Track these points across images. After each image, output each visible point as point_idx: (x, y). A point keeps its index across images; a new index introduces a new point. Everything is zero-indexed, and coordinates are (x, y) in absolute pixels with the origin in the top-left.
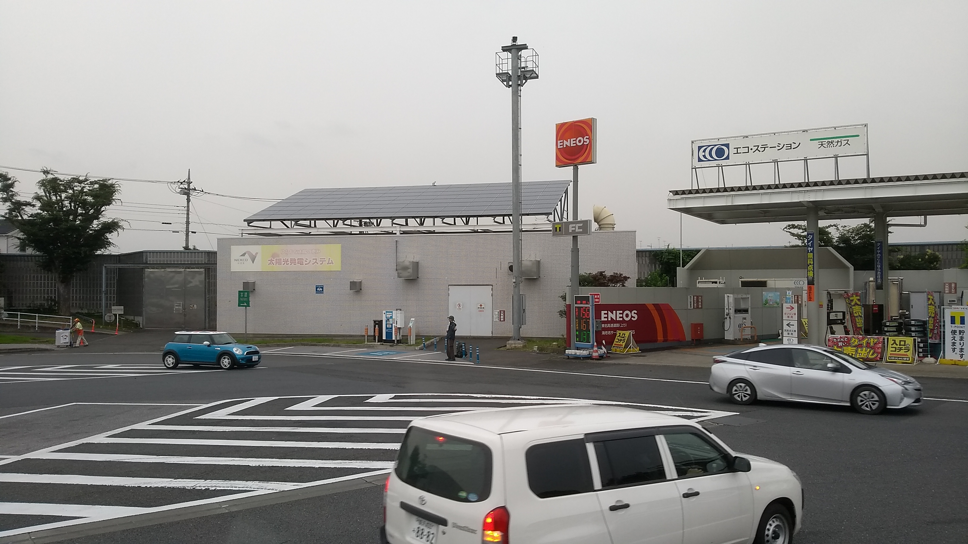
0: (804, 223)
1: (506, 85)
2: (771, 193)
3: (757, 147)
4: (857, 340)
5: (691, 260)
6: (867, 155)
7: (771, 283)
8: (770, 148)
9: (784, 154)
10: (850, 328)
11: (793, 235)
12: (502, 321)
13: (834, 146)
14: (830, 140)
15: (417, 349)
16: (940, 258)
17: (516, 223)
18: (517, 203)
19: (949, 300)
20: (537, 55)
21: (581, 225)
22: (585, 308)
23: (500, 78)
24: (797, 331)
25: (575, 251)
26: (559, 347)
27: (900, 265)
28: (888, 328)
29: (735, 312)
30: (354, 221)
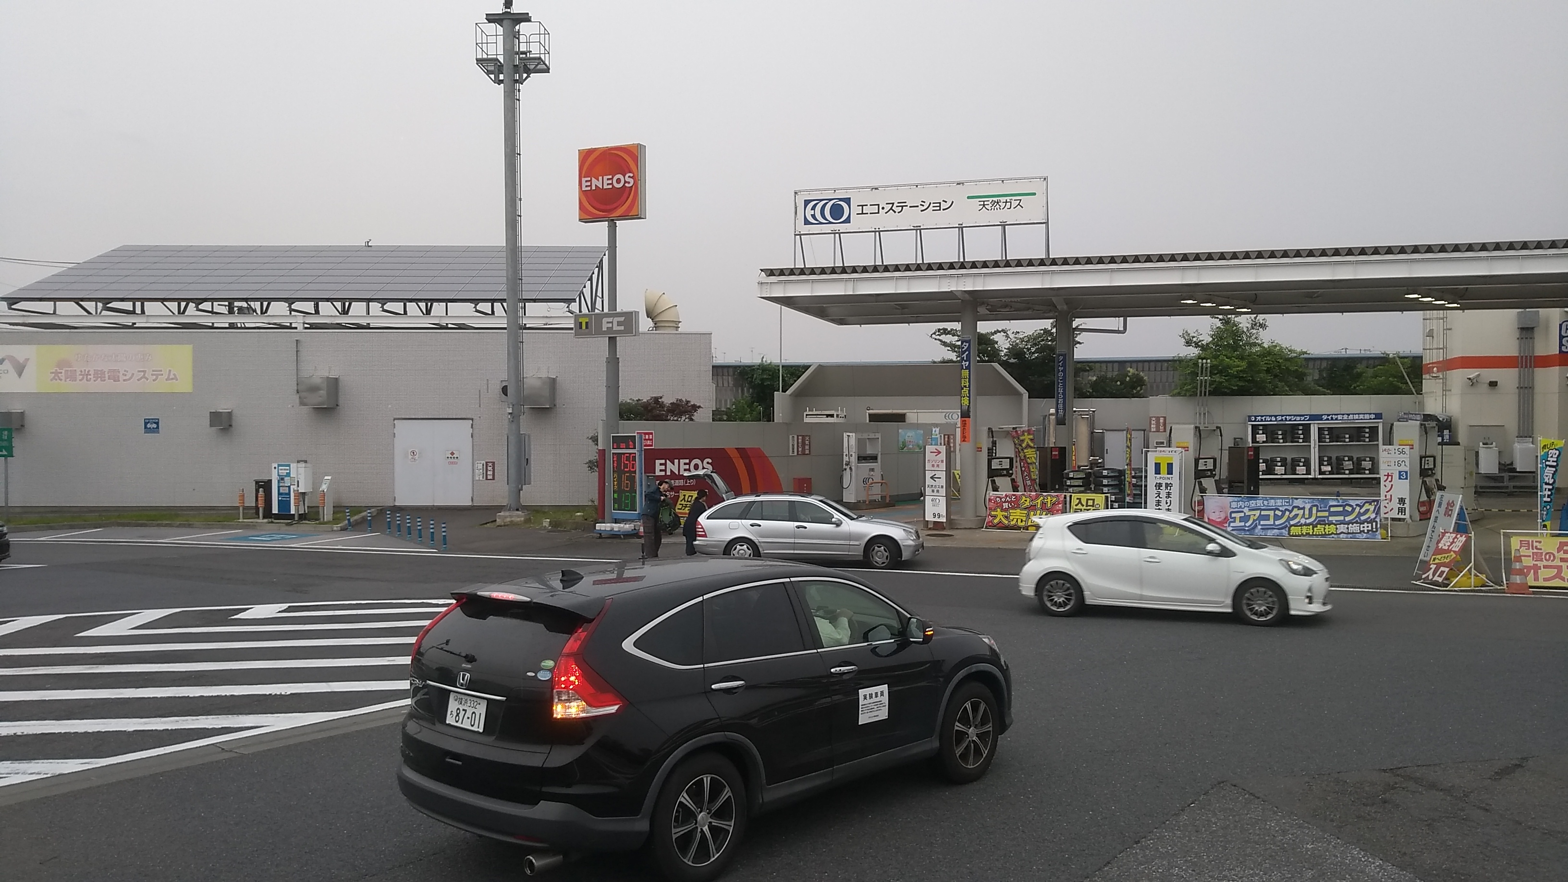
0: (957, 326)
1: (493, 79)
2: (910, 277)
3: (891, 205)
4: (1028, 500)
5: (795, 381)
6: (1047, 223)
7: (912, 417)
8: (910, 207)
9: (929, 218)
10: (1020, 482)
11: (944, 344)
12: (491, 479)
13: (1001, 208)
14: (995, 199)
15: (335, 529)
16: (1145, 380)
17: (513, 315)
18: (515, 279)
19: (1156, 442)
20: (546, 32)
21: (622, 319)
22: (628, 455)
23: (483, 66)
24: (944, 487)
25: (613, 362)
26: (586, 520)
27: (1091, 391)
28: (1072, 481)
29: (858, 460)
30: (219, 305)
